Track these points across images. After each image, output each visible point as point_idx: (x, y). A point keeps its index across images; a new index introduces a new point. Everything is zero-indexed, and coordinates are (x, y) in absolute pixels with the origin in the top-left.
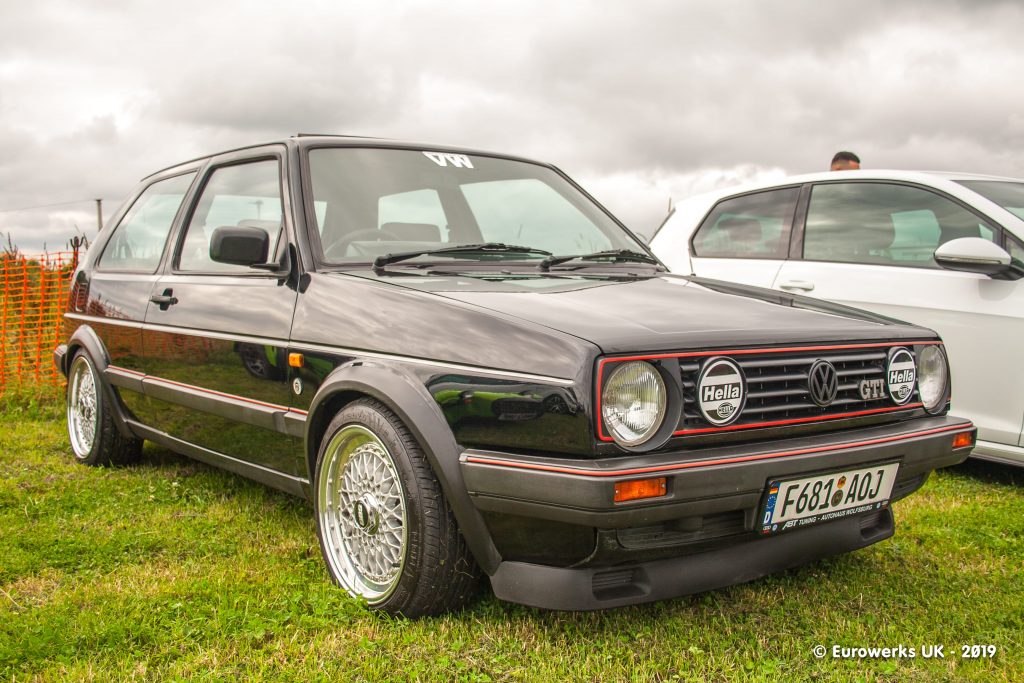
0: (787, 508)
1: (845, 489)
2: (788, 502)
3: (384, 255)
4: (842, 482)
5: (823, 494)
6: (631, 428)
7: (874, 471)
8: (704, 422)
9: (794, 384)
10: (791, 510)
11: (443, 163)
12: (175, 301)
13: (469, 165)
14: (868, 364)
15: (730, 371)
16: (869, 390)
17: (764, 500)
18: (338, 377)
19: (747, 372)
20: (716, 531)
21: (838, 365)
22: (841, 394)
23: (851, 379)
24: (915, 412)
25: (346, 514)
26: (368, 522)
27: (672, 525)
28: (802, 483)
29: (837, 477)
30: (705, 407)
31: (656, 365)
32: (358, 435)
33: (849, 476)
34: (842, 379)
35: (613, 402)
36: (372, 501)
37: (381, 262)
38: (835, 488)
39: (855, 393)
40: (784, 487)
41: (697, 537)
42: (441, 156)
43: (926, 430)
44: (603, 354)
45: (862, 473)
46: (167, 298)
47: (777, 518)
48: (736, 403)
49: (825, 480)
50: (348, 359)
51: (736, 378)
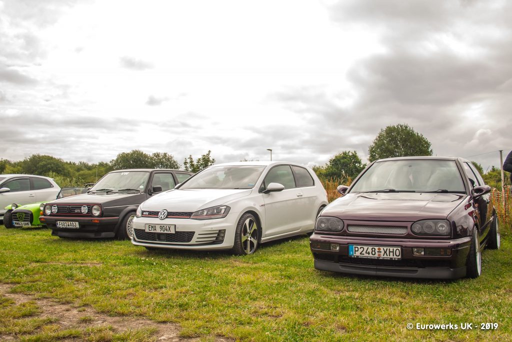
7: (73, 222)
9: (65, 209)
15: (55, 207)
16: (76, 211)
19: (58, 207)
21: (72, 207)
22: (72, 211)
23: (74, 209)
28: (61, 222)
30: (53, 211)
33: (69, 222)
47: (59, 226)
48: (57, 211)
49: (65, 222)
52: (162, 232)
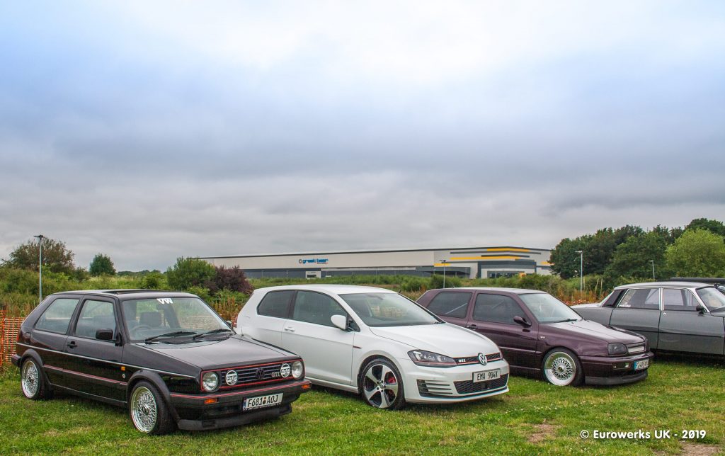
0: (250, 404)
1: (267, 400)
2: (249, 403)
3: (147, 338)
4: (265, 398)
5: (260, 402)
6: (210, 387)
7: (275, 395)
8: (227, 385)
9: (253, 375)
10: (251, 406)
11: (163, 303)
12: (76, 346)
13: (172, 302)
14: (275, 368)
15: (233, 373)
16: (274, 375)
17: (243, 403)
18: (136, 374)
19: (238, 373)
20: (232, 411)
21: (265, 369)
22: (266, 376)
23: (270, 372)
24: (291, 379)
25: (139, 410)
26: (146, 412)
27: (220, 409)
28: (253, 399)
29: (263, 397)
30: (227, 382)
31: (215, 373)
32: (142, 389)
33: (267, 397)
34: (266, 373)
35: (205, 381)
36: (147, 406)
37: (146, 340)
38: (263, 400)
39: (270, 376)
40: (248, 400)
41: (228, 412)
42: (163, 299)
43: (296, 384)
44: (202, 371)
45: (271, 396)
46: (72, 345)
47: (247, 407)
48: (236, 380)
49: (260, 398)
50: (139, 369)
51: (236, 374)
52: (491, 379)
